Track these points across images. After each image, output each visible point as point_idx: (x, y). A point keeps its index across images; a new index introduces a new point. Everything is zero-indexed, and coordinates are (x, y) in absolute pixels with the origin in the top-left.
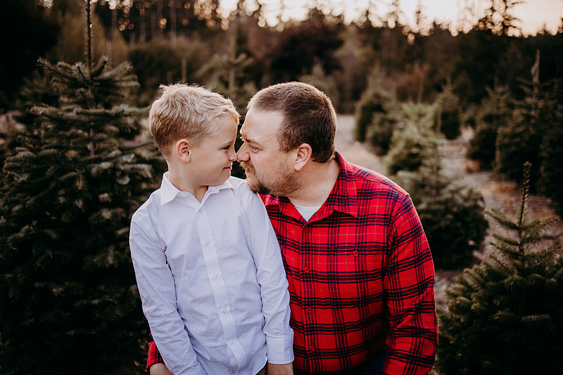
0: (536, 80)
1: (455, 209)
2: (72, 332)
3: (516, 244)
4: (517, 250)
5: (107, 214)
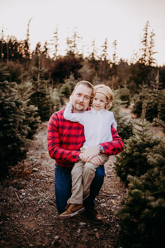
0: (157, 82)
1: (124, 127)
4: (142, 133)
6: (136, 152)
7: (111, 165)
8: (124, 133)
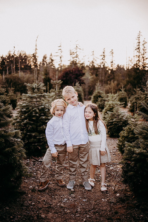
1: (123, 121)
2: (36, 144)
3: (134, 122)
4: (134, 123)
5: (44, 117)
6: (131, 135)
7: (115, 148)
8: (123, 125)
